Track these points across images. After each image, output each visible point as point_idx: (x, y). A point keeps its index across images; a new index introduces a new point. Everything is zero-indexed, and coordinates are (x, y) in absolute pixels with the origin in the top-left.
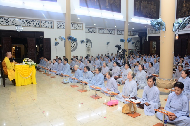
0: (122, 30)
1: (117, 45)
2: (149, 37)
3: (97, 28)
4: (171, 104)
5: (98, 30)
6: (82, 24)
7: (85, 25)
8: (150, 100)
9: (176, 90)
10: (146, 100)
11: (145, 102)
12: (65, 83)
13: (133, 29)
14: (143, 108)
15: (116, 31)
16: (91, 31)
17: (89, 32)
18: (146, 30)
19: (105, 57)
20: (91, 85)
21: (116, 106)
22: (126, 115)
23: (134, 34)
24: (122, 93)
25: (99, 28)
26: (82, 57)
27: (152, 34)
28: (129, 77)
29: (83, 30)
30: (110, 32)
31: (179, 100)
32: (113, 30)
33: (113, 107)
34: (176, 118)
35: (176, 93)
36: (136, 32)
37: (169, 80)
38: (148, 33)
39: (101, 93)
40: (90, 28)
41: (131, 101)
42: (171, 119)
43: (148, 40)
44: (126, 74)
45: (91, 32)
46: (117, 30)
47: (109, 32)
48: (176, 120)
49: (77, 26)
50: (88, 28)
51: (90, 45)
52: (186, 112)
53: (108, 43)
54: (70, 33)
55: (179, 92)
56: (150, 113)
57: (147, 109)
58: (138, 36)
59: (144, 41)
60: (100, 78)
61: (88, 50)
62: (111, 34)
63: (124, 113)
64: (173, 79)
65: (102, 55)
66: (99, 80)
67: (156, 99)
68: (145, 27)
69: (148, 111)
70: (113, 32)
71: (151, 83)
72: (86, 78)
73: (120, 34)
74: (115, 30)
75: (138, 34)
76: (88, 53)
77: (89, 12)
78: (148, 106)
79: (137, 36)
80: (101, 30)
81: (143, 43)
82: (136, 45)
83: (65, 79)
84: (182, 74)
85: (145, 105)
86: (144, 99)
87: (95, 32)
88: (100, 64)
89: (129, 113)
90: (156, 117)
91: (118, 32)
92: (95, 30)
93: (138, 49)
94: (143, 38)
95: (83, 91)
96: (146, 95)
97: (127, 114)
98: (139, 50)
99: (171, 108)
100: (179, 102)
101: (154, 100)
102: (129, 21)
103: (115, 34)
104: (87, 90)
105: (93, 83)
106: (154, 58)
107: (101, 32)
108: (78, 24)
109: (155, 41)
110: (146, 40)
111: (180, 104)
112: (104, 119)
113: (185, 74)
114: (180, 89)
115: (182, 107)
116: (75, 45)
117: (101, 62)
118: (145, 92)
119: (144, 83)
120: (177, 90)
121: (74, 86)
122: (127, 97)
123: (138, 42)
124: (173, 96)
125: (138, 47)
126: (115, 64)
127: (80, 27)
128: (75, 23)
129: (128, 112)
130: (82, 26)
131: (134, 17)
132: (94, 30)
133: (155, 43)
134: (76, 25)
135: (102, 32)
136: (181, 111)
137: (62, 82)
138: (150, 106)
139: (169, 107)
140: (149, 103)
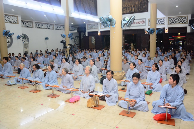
0: (60, 25)
1: (62, 41)
2: (89, 33)
3: (34, 22)
4: (130, 93)
5: (34, 24)
6: (17, 17)
7: (20, 18)
8: (109, 92)
9: (134, 80)
10: (106, 92)
11: (106, 94)
12: (11, 85)
13: (72, 24)
14: (105, 100)
15: (54, 26)
16: (27, 25)
17: (24, 26)
18: (85, 25)
19: (46, 53)
20: (43, 84)
21: (78, 102)
22: (92, 109)
23: (73, 29)
24: (80, 89)
25: (36, 22)
26: (20, 54)
27: (91, 29)
28: (87, 72)
29: (18, 24)
30: (49, 27)
31: (137, 88)
32: (51, 24)
33: (76, 103)
34: (136, 104)
35: (134, 82)
36: (74, 27)
37: (120, 72)
38: (86, 28)
39: (57, 91)
40: (25, 22)
41: (96, 95)
42: (132, 105)
43: (87, 35)
44: (77, 70)
45: (27, 27)
46: (56, 25)
47: (47, 27)
48: (136, 105)
49: (11, 19)
50: (24, 22)
51: (27, 41)
52: (143, 98)
53: (47, 39)
54: (4, 27)
55: (137, 81)
56: (112, 103)
57: (108, 100)
58: (78, 31)
59: (83, 36)
60: (53, 75)
61: (26, 46)
62: (49, 28)
63: (89, 107)
64: (123, 71)
65: (41, 51)
66: (52, 78)
67: (116, 90)
68: (84, 22)
69: (109, 101)
70: (51, 27)
71: (110, 76)
72: (36, 78)
73: (59, 29)
74: (53, 24)
75: (76, 29)
76: (26, 50)
77: (26, 3)
78: (109, 97)
79: (76, 31)
80: (38, 25)
81: (82, 39)
82: (75, 41)
83: (9, 81)
84: (131, 66)
85: (106, 97)
86: (104, 92)
87: (31, 26)
88: (43, 61)
89: (95, 106)
90: (118, 106)
91: (57, 27)
92: (32, 24)
93: (77, 45)
94: (82, 34)
95: (36, 91)
96: (105, 88)
97: (92, 107)
98: (79, 46)
99: (131, 96)
100: (137, 90)
101: (114, 92)
102: (69, 16)
103: (53, 29)
104: (41, 90)
105: (46, 82)
106: (96, 52)
107: (38, 27)
108: (12, 17)
109: (94, 36)
110: (84, 36)
111: (138, 91)
112: (73, 116)
113: (133, 66)
114: (138, 79)
115: (140, 93)
116: (10, 41)
117: (45, 59)
118: (104, 85)
119: (96, 77)
120: (136, 80)
121: (23, 87)
122: (87, 92)
123: (77, 37)
124: (132, 86)
125: (77, 42)
126: (65, 60)
127: (14, 21)
128: (8, 16)
129: (93, 106)
130: (16, 19)
131: (74, 12)
132: (30, 24)
133: (94, 39)
134: (9, 17)
135: (40, 26)
136: (139, 97)
137: (6, 85)
138: (111, 98)
139: (129, 95)
140: (110, 94)
